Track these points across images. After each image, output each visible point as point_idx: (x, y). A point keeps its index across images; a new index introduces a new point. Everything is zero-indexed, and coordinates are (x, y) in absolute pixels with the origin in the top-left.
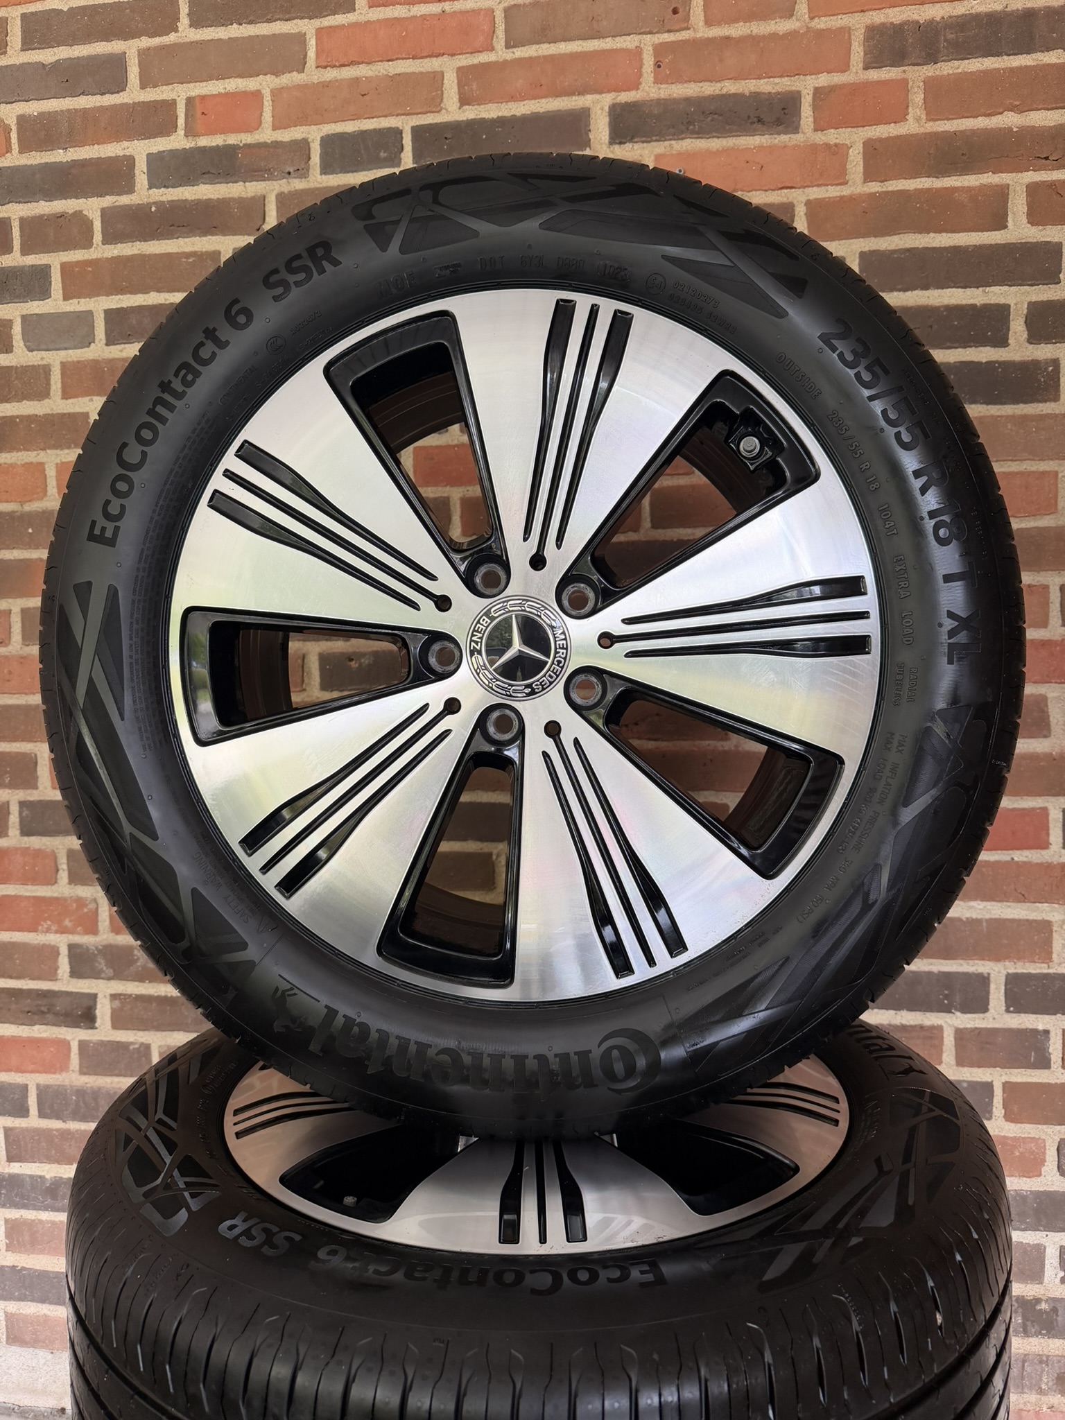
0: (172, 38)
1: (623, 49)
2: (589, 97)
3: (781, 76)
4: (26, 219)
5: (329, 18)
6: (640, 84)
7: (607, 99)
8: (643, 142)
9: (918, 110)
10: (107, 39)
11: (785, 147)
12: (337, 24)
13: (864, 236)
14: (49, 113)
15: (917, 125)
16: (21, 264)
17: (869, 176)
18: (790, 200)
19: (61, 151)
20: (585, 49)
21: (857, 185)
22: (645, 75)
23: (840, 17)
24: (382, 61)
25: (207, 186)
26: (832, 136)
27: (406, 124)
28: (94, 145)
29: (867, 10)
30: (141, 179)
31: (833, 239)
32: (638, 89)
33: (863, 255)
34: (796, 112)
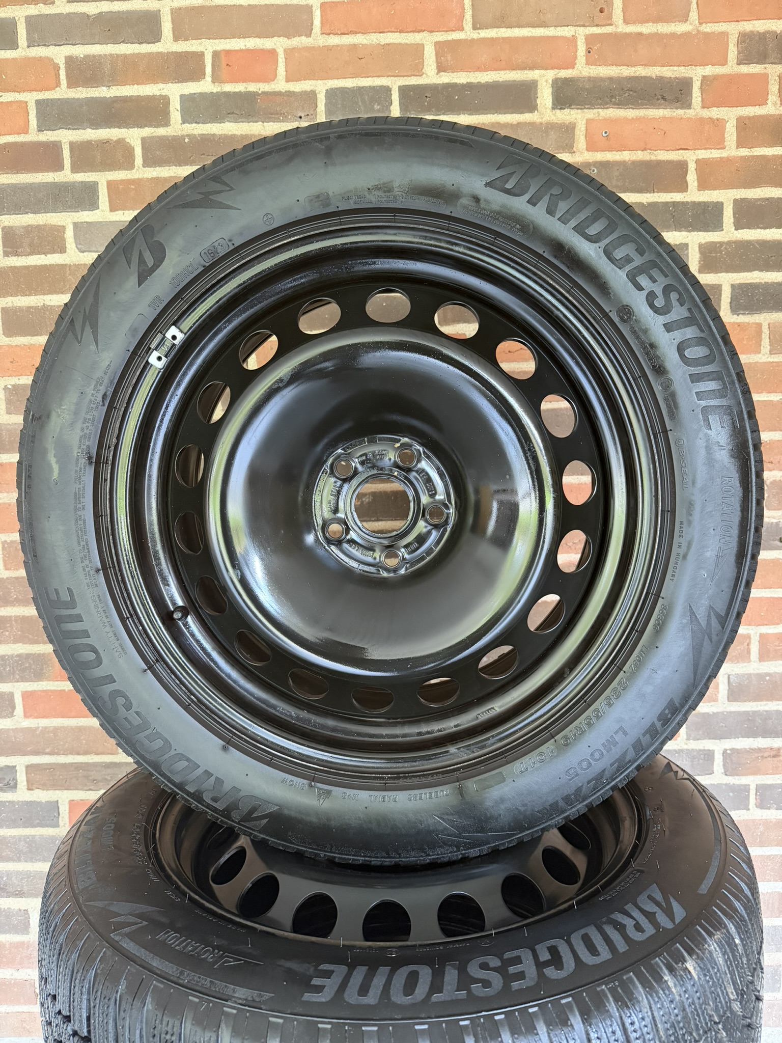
1: (562, 37)
2: (537, 72)
3: (679, 66)
4: (75, 143)
6: (576, 64)
7: (551, 75)
8: (578, 109)
9: (774, 97)
11: (681, 118)
13: (737, 187)
14: (94, 56)
15: (774, 108)
16: (72, 180)
17: (740, 145)
18: (685, 158)
19: (105, 88)
20: (534, 35)
21: (731, 150)
22: (579, 58)
23: (721, 24)
24: (375, 32)
25: (232, 124)
26: (715, 113)
27: (395, 84)
28: (133, 85)
29: (741, 21)
30: (175, 115)
31: (715, 189)
32: (574, 68)
33: (735, 201)
34: (690, 93)
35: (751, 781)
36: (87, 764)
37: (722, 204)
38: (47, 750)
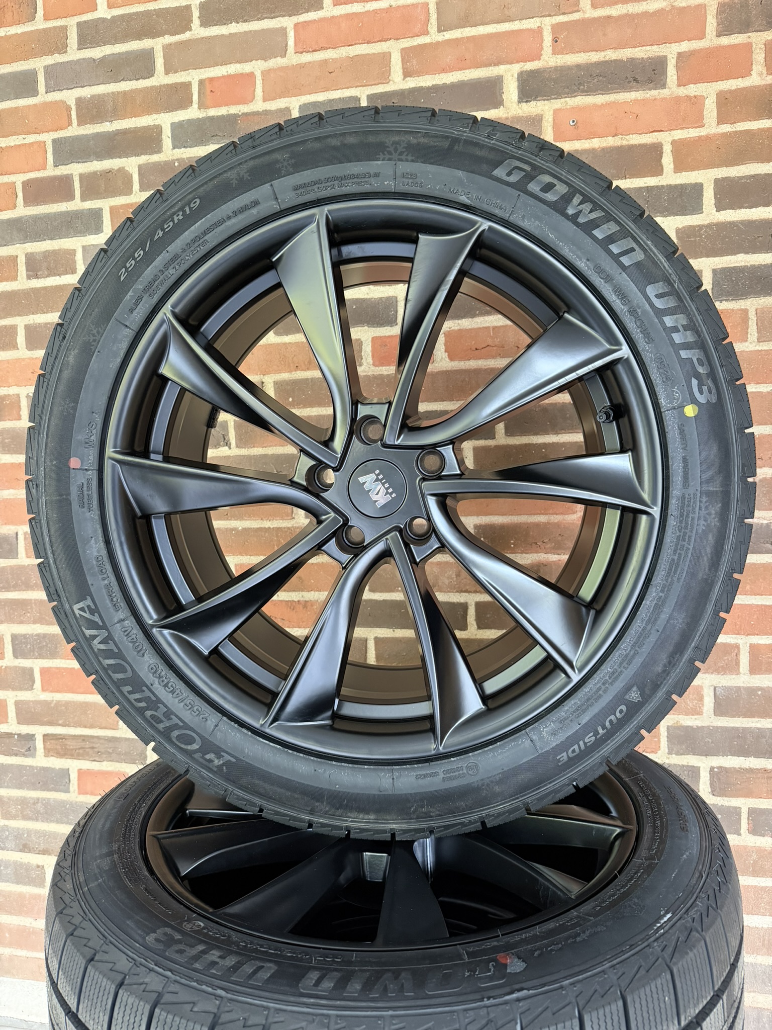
0: (187, 35)
1: (528, 29)
2: (502, 67)
3: (652, 45)
4: (84, 175)
5: (304, 15)
6: (542, 55)
7: (516, 68)
8: (544, 100)
9: (760, 67)
10: (139, 37)
11: (655, 99)
12: (310, 19)
13: (719, 166)
14: (99, 95)
15: (759, 78)
16: (81, 208)
17: (721, 121)
18: (659, 141)
19: (108, 123)
20: (499, 30)
21: (711, 127)
22: (545, 48)
24: (344, 46)
25: (215, 146)
26: (692, 90)
27: (363, 93)
28: (132, 118)
30: (167, 142)
31: (693, 170)
32: (540, 59)
33: (717, 182)
34: (664, 72)
35: (743, 804)
36: (92, 737)
37: (701, 185)
38: (60, 722)
